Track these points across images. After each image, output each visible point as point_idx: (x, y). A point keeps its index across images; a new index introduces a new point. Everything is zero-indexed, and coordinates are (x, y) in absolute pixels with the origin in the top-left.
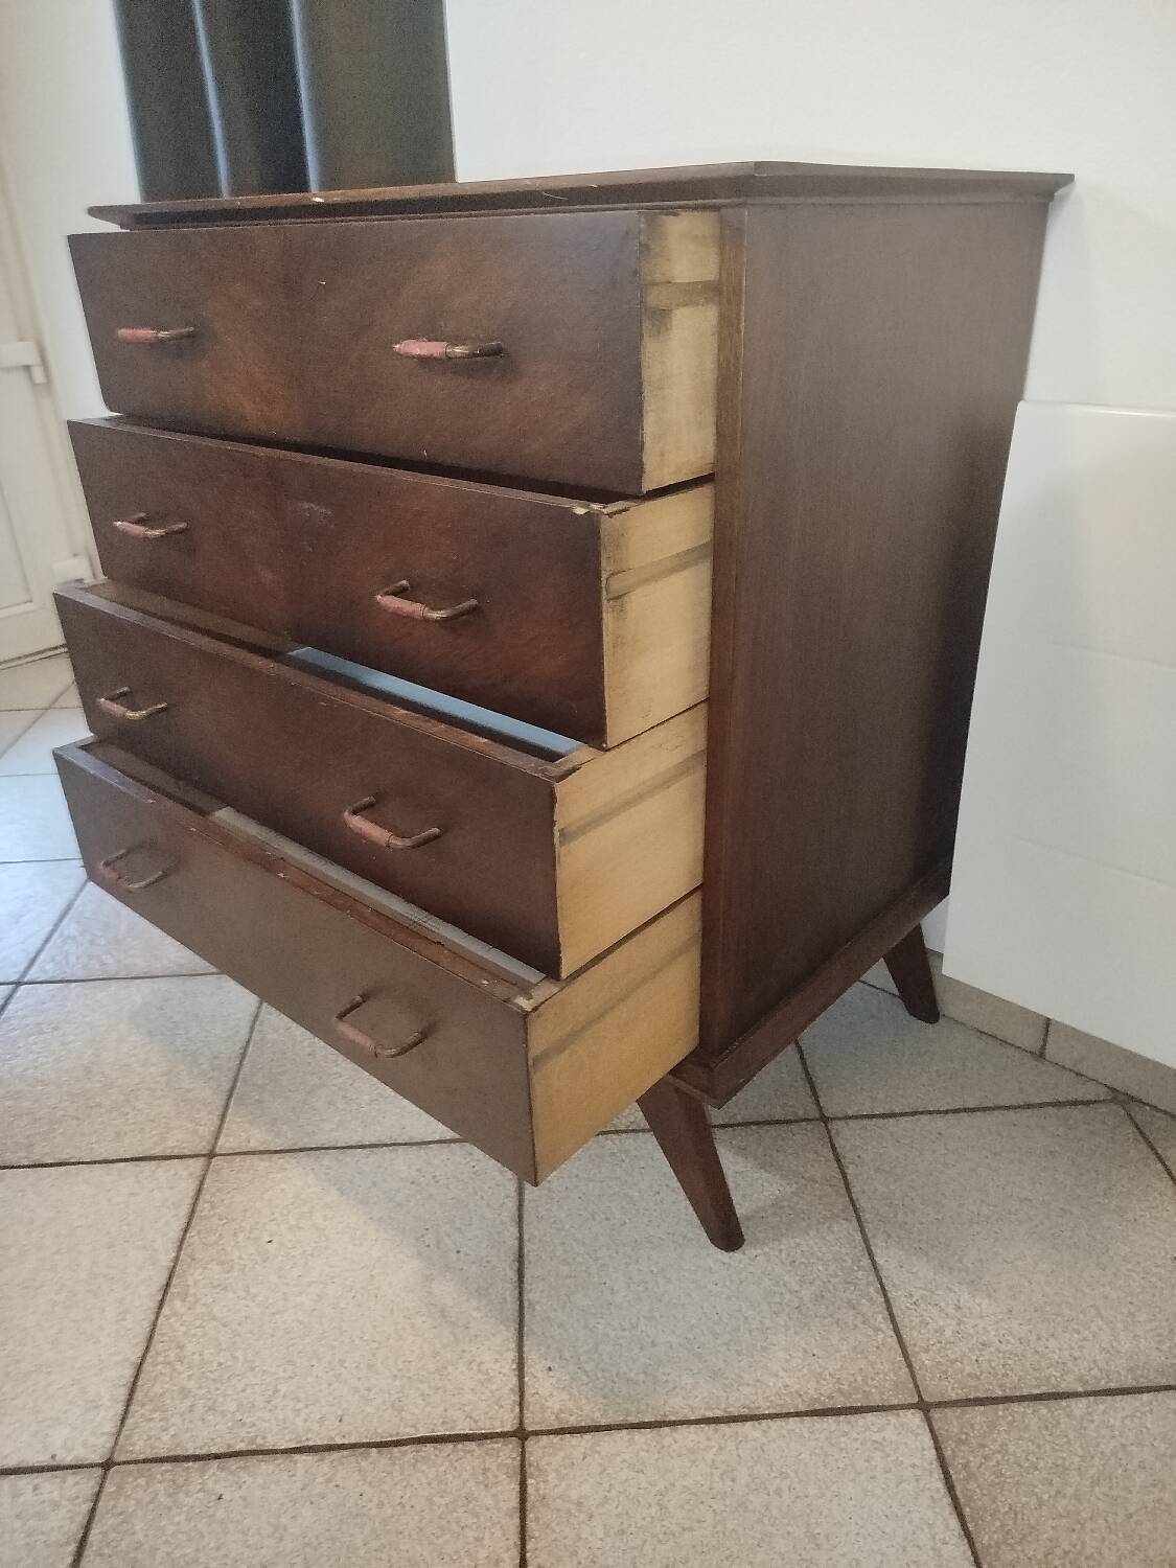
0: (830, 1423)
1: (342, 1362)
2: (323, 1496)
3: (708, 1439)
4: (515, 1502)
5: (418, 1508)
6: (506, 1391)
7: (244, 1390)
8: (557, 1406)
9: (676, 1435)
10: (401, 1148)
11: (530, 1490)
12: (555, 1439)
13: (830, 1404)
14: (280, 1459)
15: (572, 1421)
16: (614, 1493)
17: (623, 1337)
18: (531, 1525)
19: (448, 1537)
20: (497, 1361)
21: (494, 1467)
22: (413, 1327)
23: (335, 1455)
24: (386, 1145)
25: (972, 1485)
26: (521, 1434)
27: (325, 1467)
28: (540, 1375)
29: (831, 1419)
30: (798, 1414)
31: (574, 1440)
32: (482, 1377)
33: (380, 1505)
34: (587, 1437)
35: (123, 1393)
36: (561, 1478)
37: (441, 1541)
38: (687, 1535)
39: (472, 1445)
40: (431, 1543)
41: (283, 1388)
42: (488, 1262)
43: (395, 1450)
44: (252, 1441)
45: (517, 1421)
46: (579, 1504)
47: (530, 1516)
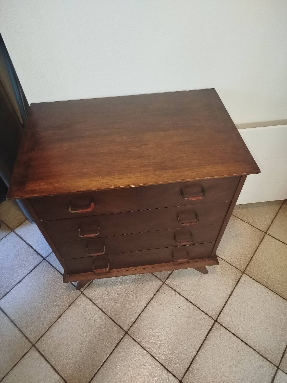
0: (239, 284)
1: (187, 337)
2: (207, 353)
3: (232, 299)
4: (225, 329)
5: (217, 341)
6: (208, 318)
7: (182, 354)
8: (215, 313)
9: (229, 302)
10: (151, 301)
11: (224, 326)
12: (219, 317)
13: (236, 282)
14: (197, 356)
15: (218, 313)
16: (231, 316)
17: (211, 297)
18: (229, 329)
19: (224, 340)
20: (203, 316)
21: (218, 328)
22: (188, 323)
23: (202, 347)
24: (149, 303)
25: (256, 277)
26: (216, 321)
27: (203, 350)
28: (209, 312)
29: (238, 284)
30: (235, 287)
31: (221, 315)
32: (204, 320)
33: (214, 346)
34: (222, 313)
35: (169, 373)
36: (225, 321)
37: (224, 341)
38: (241, 312)
39: (213, 328)
40: (223, 343)
41: (186, 348)
42: (185, 305)
43: (207, 339)
44: (192, 358)
45: (214, 320)
46: (230, 321)
47: (227, 328)
